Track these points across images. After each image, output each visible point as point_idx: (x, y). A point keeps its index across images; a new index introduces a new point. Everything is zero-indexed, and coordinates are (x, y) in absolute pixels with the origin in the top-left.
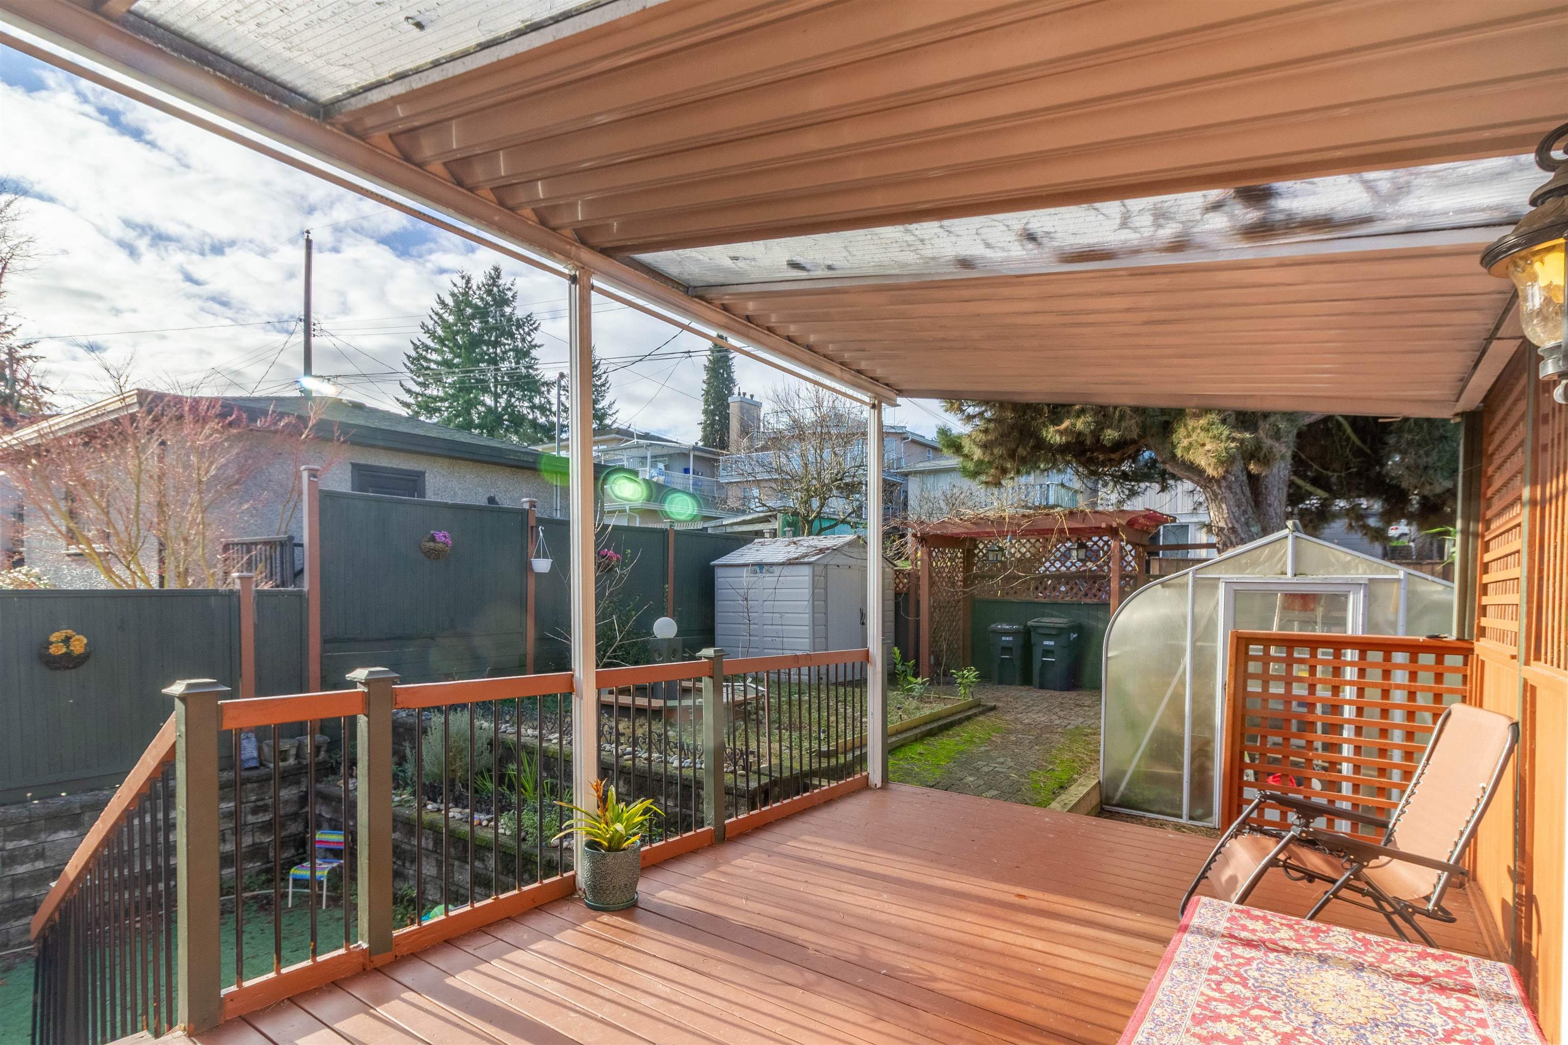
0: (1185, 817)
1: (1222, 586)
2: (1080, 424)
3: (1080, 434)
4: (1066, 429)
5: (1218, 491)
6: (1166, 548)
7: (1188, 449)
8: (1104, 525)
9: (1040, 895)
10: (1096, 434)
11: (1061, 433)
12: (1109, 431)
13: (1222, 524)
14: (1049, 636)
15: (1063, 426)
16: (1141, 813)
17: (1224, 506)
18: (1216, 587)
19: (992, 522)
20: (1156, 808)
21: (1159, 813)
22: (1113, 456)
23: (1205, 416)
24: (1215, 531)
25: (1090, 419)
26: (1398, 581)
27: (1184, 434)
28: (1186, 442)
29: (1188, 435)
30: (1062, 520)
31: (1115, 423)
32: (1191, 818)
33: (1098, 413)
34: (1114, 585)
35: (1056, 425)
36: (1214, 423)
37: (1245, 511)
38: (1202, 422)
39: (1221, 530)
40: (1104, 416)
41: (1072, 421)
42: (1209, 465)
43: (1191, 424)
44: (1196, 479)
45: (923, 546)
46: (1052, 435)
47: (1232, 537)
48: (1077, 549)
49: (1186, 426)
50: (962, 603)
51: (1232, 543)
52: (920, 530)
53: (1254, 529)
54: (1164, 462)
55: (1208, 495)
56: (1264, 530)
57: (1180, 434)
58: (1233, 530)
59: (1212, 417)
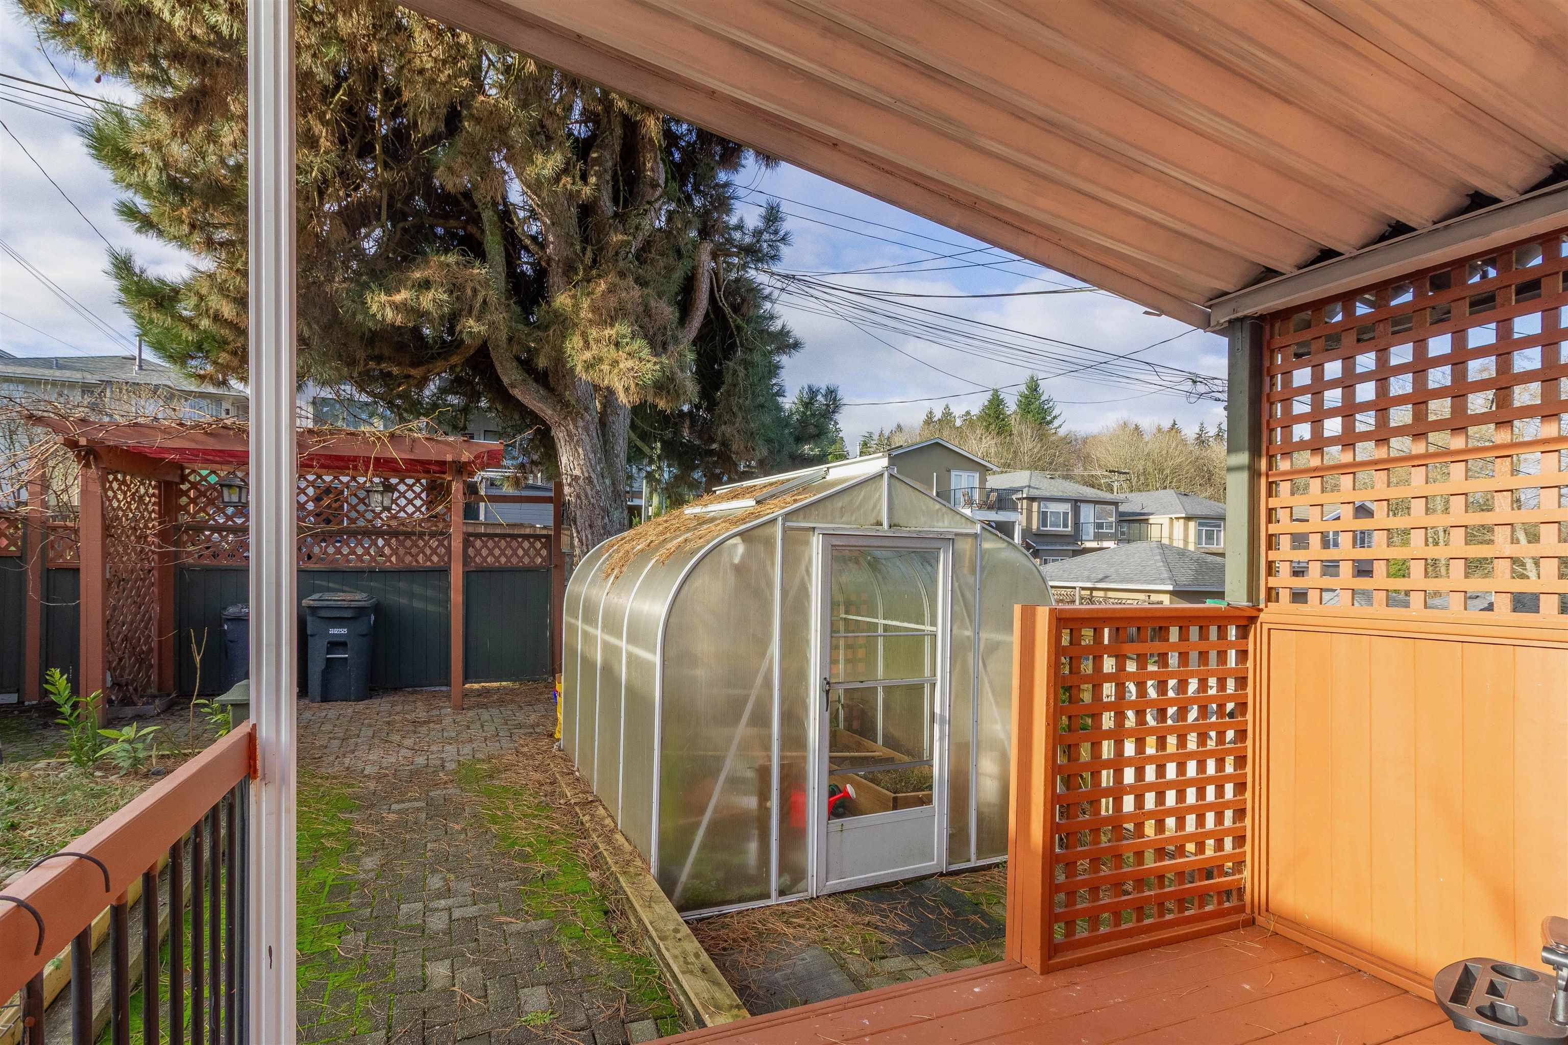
0: (774, 894)
1: (816, 542)
2: (427, 301)
3: (422, 314)
4: (404, 304)
5: (574, 431)
8: (448, 460)
10: (451, 321)
11: (396, 307)
12: (471, 322)
13: (577, 472)
14: (339, 621)
15: (398, 298)
16: (714, 911)
17: (580, 450)
20: (733, 895)
21: (741, 900)
22: (413, 372)
23: (612, 326)
24: (566, 480)
25: (445, 297)
26: (975, 536)
27: (581, 344)
28: (588, 355)
29: (587, 346)
30: (383, 444)
31: (475, 312)
32: (782, 893)
33: (451, 292)
34: (457, 544)
35: (388, 292)
36: (624, 336)
37: (600, 459)
38: (608, 332)
39: (575, 479)
40: (458, 298)
41: (414, 293)
42: (627, 390)
43: (594, 333)
44: (549, 412)
45: (87, 465)
46: (382, 306)
47: (588, 488)
48: (382, 493)
49: (584, 336)
50: (155, 572)
51: (586, 496)
52: (82, 434)
53: (607, 481)
54: (513, 386)
55: (559, 435)
56: (613, 484)
57: (573, 344)
58: (589, 480)
59: (622, 328)
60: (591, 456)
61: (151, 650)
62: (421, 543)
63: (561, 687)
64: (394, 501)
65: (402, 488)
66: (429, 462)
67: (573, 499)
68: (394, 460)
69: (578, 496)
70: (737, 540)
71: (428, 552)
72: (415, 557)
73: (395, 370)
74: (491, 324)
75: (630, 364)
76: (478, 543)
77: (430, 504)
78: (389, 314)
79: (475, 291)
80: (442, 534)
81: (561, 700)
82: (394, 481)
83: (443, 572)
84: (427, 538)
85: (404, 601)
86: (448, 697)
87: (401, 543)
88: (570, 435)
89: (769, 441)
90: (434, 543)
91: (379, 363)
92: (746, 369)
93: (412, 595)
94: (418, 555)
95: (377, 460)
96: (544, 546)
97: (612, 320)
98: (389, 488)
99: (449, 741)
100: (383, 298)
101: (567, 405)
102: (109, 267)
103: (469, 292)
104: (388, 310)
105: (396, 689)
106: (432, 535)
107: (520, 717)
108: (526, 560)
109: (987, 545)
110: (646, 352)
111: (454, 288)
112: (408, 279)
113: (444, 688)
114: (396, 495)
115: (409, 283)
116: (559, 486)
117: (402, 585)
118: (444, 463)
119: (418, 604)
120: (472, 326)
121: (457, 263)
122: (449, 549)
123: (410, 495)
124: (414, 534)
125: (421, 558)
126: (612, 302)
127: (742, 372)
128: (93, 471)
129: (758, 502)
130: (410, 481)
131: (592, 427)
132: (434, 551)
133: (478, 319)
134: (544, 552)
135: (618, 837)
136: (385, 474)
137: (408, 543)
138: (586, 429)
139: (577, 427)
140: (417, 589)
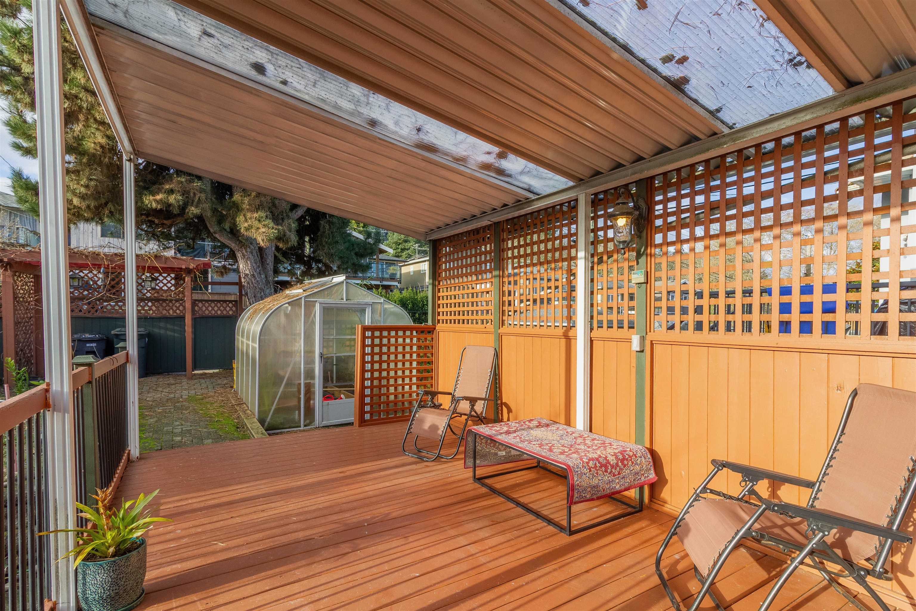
0: (302, 426)
1: (317, 306)
2: (172, 199)
3: (170, 205)
4: (161, 200)
5: (245, 253)
6: (213, 283)
7: (247, 229)
8: (184, 267)
9: (354, 467)
10: (183, 208)
11: (157, 202)
12: (193, 208)
13: (247, 272)
15: (158, 197)
16: (279, 431)
17: (249, 262)
18: (314, 306)
19: (87, 256)
20: (287, 426)
21: (289, 428)
22: (165, 222)
23: (257, 212)
24: (242, 276)
25: (181, 198)
26: (381, 303)
27: (244, 219)
28: (246, 225)
29: (246, 220)
30: (152, 260)
31: (195, 203)
32: (305, 426)
33: (183, 195)
34: (188, 305)
35: (153, 196)
36: (262, 217)
37: (259, 266)
38: (255, 215)
39: (246, 275)
40: (187, 197)
41: (165, 195)
42: (263, 240)
43: (249, 215)
44: (233, 245)
45: (6, 270)
46: (150, 202)
47: (253, 279)
48: (151, 281)
49: (245, 215)
50: (34, 319)
51: (252, 283)
52: (5, 256)
53: (263, 276)
54: (215, 233)
55: (239, 255)
56: (266, 277)
57: (240, 219)
58: (253, 275)
59: (261, 214)
60: (254, 265)
61: (32, 356)
62: (171, 304)
63: (235, 366)
64: (157, 285)
65: (161, 278)
66: (174, 268)
67: (246, 284)
68: (157, 267)
69: (248, 283)
70: (287, 305)
71: (175, 308)
72: (168, 311)
73: (156, 221)
74: (202, 209)
75: (264, 230)
76: (200, 305)
77: (176, 285)
78: (154, 205)
79: (194, 194)
80: (182, 300)
81: (235, 371)
82: (157, 275)
83: (183, 318)
84: (174, 302)
85: (162, 332)
86: (185, 375)
87: (161, 305)
88: (244, 255)
89: (341, 258)
90: (177, 304)
91: (147, 217)
92: (329, 225)
93: (166, 329)
94: (169, 310)
95: (149, 267)
96: (234, 305)
97: (257, 209)
98: (155, 279)
99: (185, 390)
100: (151, 198)
101: (241, 242)
102: (11, 175)
103: (192, 194)
104: (153, 203)
105: (159, 374)
106: (177, 301)
107: (219, 382)
108: (219, 312)
109: (386, 306)
110: (272, 225)
111: (185, 193)
112: (163, 188)
113: (184, 373)
114: (158, 281)
115: (163, 191)
116: (240, 278)
117: (162, 324)
118: (181, 268)
119: (169, 333)
120: (193, 210)
121: (186, 181)
122: (184, 307)
123: (165, 281)
124: (167, 300)
125: (171, 312)
126: (257, 202)
127: (327, 227)
128: (9, 273)
129: (304, 291)
130: (165, 275)
131: (254, 252)
132: (178, 308)
133: (197, 207)
134: (234, 309)
135: (248, 411)
136: (152, 272)
137: (164, 304)
138: (252, 253)
139: (247, 252)
140: (169, 326)
